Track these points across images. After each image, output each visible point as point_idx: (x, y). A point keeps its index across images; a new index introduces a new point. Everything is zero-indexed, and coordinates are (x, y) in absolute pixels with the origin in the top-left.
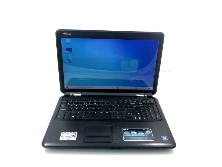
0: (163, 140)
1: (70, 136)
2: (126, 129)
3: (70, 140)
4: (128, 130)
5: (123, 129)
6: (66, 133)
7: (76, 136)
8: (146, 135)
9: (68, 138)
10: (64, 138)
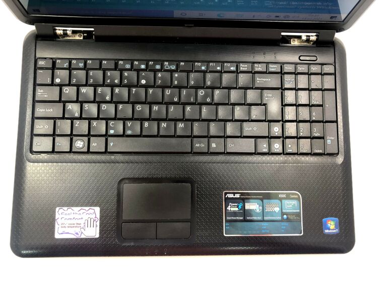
0: (327, 231)
1: (82, 222)
2: (234, 194)
3: (83, 236)
4: (237, 196)
5: (226, 194)
6: (70, 211)
7: (98, 224)
8: (285, 216)
9: (78, 230)
10: (67, 230)
